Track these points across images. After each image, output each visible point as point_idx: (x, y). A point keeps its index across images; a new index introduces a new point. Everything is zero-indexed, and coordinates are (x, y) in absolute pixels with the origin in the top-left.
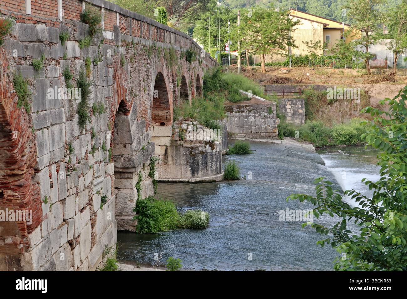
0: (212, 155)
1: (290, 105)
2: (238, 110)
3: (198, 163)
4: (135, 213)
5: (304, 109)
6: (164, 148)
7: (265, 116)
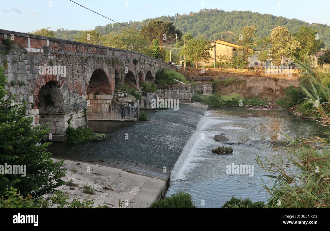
0: (132, 109)
1: (205, 86)
2: (171, 88)
3: (125, 112)
4: (65, 133)
5: (212, 89)
6: (109, 105)
7: (184, 91)
